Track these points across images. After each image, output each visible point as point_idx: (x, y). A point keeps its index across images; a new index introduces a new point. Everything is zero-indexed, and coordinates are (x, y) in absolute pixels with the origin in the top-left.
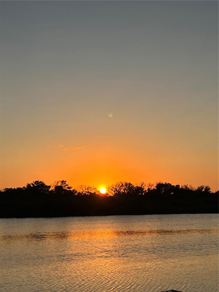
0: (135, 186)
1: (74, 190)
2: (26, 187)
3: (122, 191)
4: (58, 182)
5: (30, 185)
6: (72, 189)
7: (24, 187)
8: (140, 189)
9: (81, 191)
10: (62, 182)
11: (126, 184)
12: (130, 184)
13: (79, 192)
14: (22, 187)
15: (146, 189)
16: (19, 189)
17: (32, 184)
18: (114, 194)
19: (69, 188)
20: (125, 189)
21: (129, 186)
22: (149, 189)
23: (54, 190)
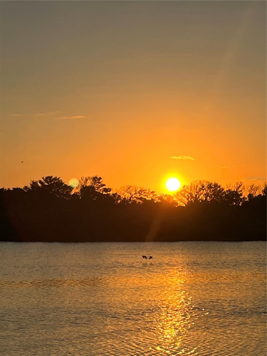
0: (225, 190)
1: (114, 195)
2: (29, 186)
3: (202, 197)
4: (86, 180)
5: (36, 183)
6: (111, 193)
7: (26, 187)
8: (234, 195)
9: (127, 196)
10: (95, 179)
11: (210, 187)
12: (216, 185)
13: (125, 198)
14: (22, 187)
15: (245, 194)
16: (17, 190)
17: (40, 182)
18: (186, 203)
19: (106, 190)
20: (207, 195)
21: (215, 189)
22: (250, 196)
23: (79, 193)
